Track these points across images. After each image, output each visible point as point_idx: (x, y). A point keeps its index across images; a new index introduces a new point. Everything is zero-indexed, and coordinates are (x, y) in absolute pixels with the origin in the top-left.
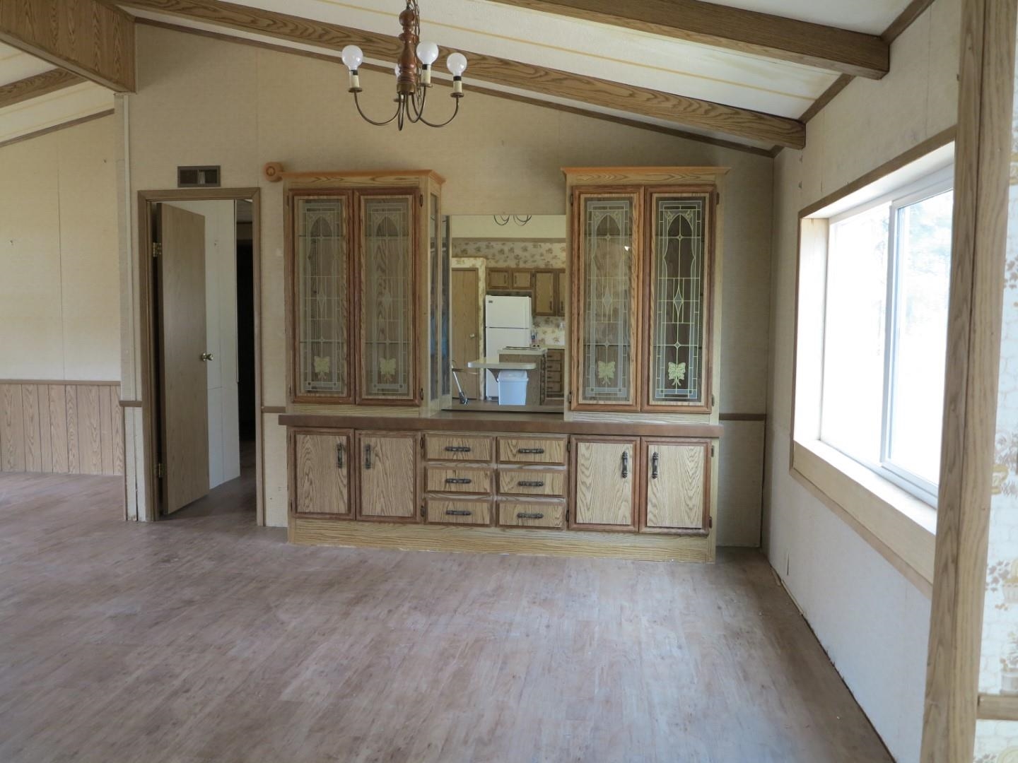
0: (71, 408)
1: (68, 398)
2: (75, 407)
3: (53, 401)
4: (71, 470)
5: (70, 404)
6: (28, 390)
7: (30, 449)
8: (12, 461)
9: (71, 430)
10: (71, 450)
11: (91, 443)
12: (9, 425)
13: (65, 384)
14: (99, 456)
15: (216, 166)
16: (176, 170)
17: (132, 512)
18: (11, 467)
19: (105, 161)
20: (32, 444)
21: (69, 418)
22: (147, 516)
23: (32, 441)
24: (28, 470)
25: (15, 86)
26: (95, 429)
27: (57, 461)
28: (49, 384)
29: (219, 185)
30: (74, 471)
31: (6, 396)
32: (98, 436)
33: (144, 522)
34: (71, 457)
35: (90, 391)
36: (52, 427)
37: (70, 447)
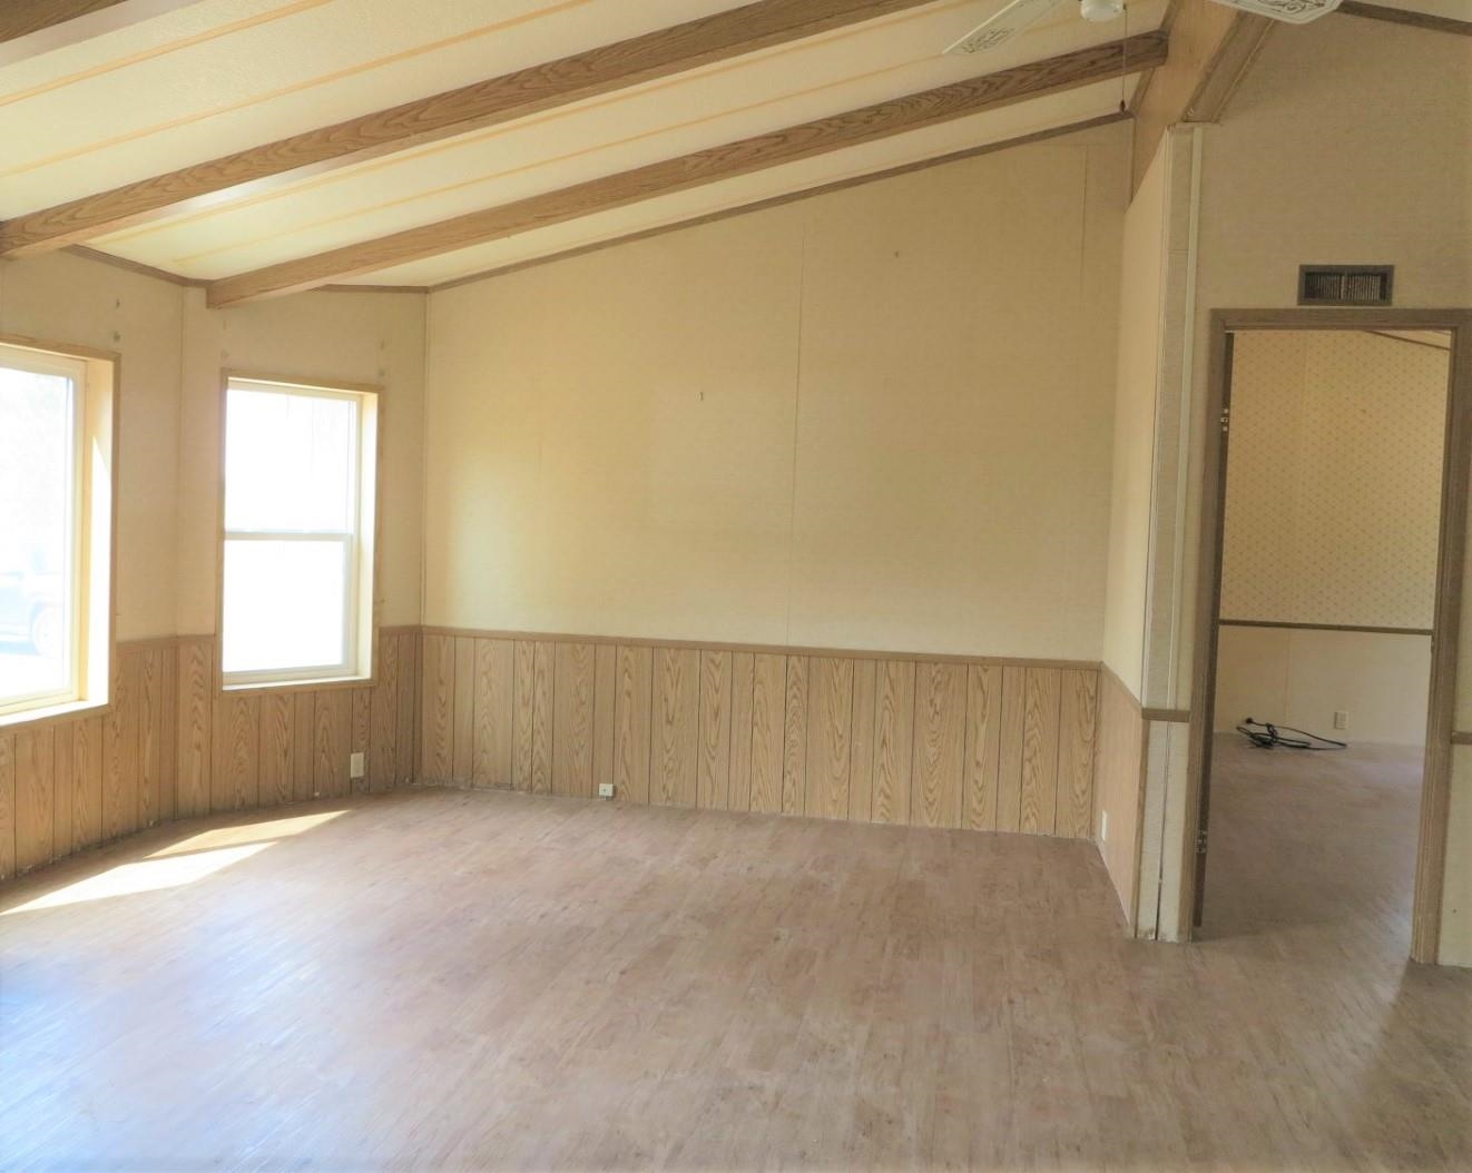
0: (795, 697)
1: (792, 678)
2: (804, 696)
3: (761, 683)
4: (787, 806)
5: (795, 689)
6: (713, 661)
7: (708, 767)
8: (670, 787)
9: (793, 737)
10: (789, 773)
11: (831, 761)
12: (669, 722)
13: (788, 652)
14: (845, 787)
15: (1385, 267)
16: (1296, 271)
17: (1147, 922)
18: (668, 798)
19: (897, 254)
20: (713, 758)
21: (790, 715)
22: (1180, 932)
23: (713, 753)
24: (700, 805)
25: (878, 113)
26: (841, 737)
27: (759, 793)
28: (756, 651)
29: (1390, 304)
30: (790, 811)
31: (668, 669)
32: (846, 750)
33: (1172, 943)
34: (788, 785)
35: (837, 668)
36: (755, 730)
37: (788, 768)
